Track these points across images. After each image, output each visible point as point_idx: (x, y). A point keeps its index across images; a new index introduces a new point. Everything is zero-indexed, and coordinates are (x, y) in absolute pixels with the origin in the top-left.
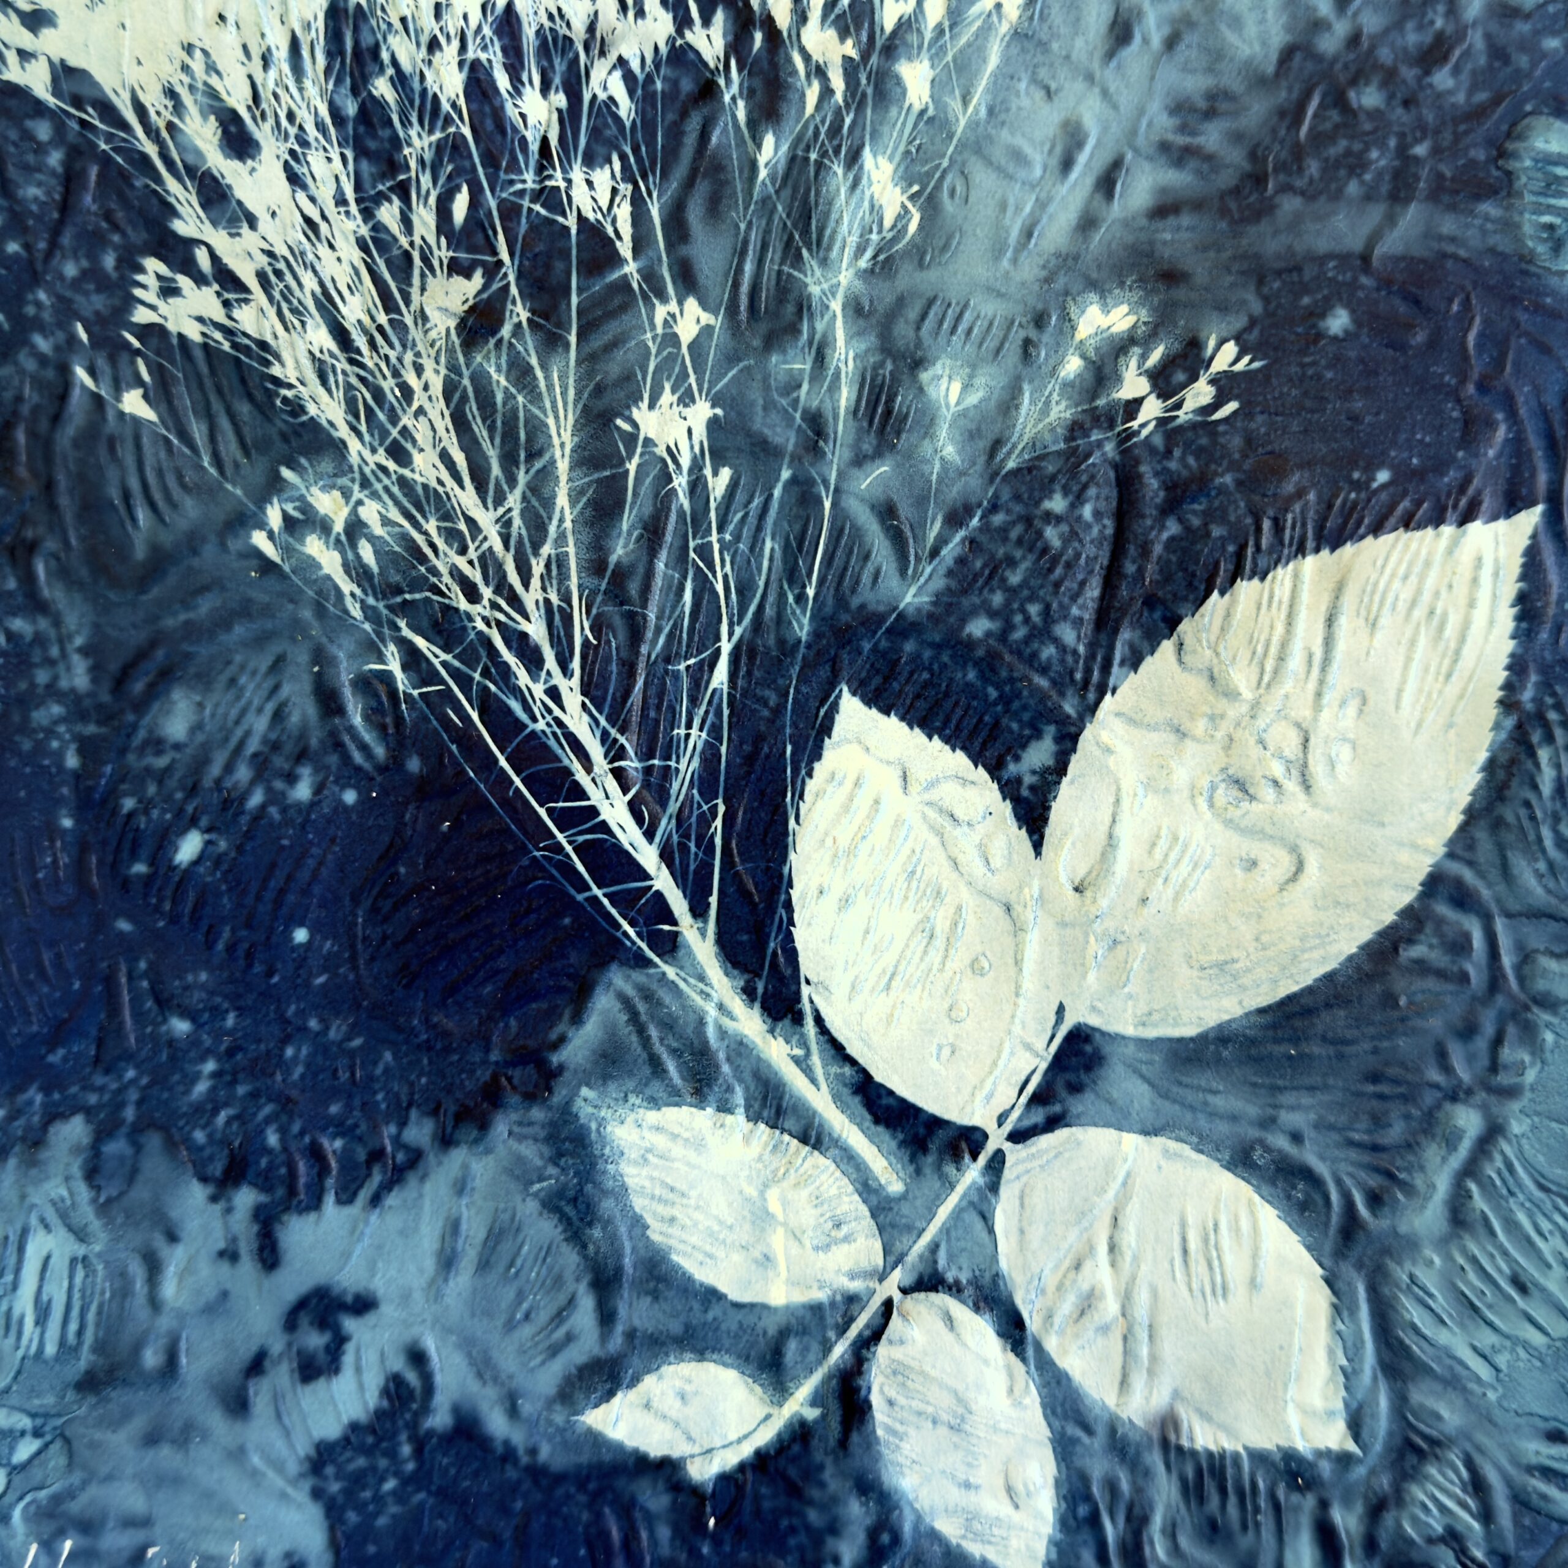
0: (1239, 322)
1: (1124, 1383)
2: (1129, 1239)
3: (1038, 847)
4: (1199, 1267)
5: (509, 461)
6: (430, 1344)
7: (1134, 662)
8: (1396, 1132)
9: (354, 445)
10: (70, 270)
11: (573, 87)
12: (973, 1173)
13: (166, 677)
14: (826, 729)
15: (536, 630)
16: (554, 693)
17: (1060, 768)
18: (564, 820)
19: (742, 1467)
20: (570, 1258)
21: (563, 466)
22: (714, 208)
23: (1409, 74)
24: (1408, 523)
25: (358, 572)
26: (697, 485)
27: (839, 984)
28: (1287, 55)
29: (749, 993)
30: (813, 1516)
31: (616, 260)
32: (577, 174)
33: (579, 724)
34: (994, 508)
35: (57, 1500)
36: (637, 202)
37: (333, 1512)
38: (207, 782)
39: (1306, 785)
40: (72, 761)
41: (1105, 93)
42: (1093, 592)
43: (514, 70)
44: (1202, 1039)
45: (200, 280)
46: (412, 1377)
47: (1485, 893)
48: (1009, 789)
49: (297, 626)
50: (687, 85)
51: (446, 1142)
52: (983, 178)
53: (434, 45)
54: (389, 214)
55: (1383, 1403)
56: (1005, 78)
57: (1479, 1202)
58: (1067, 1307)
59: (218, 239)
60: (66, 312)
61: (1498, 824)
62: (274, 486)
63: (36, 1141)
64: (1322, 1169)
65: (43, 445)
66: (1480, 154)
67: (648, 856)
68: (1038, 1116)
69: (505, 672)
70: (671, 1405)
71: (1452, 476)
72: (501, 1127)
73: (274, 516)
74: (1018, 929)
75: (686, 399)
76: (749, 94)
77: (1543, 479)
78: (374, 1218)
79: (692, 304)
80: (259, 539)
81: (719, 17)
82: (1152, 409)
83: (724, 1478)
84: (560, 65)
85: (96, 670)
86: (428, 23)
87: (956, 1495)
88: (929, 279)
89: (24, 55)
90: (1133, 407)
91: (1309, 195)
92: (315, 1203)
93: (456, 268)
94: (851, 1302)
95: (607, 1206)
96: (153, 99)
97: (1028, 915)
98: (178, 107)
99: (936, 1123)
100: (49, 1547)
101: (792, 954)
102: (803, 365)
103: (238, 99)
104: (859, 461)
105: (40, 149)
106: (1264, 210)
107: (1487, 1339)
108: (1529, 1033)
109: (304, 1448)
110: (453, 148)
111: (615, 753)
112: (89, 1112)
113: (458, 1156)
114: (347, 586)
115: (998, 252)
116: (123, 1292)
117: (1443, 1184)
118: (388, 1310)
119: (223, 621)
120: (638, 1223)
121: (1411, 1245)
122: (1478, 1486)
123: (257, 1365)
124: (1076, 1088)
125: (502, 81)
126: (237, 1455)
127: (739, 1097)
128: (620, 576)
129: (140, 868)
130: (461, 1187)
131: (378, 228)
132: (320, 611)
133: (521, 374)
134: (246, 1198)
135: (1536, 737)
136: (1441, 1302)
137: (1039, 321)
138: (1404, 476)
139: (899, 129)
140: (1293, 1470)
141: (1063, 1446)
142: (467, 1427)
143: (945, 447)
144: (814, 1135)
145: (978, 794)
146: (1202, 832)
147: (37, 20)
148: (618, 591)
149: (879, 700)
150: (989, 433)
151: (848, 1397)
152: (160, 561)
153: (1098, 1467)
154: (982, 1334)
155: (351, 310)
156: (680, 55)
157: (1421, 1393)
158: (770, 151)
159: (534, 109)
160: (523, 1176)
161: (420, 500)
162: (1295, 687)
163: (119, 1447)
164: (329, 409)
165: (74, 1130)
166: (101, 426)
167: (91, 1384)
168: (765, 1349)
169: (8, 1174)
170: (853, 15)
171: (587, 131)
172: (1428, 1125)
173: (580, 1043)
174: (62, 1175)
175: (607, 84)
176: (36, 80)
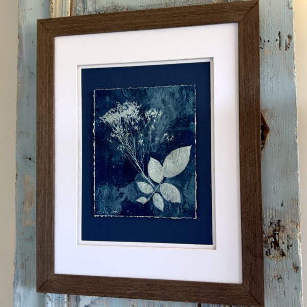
0: (174, 134)
1: (167, 198)
2: (168, 190)
3: (162, 166)
4: (172, 191)
5: (131, 144)
6: (127, 196)
7: (168, 155)
8: (184, 183)
9: (123, 143)
10: (107, 133)
12: (158, 186)
13: (112, 157)
14: (150, 159)
15: (133, 154)
16: (134, 157)
17: (163, 161)
18: (135, 165)
20: (135, 191)
21: (134, 144)
22: (143, 129)
23: (183, 119)
24: (184, 146)
25: (123, 150)
26: (142, 145)
27: (151, 174)
28: (176, 118)
29: (145, 175)
30: (150, 206)
31: (137, 132)
32: (135, 127)
33: (135, 159)
34: (159, 146)
35: (106, 205)
36: (139, 128)
37: (122, 206)
38: (115, 163)
39: (178, 162)
40: (107, 162)
41: (166, 121)
42: (165, 151)
43: (131, 121)
44: (172, 178)
45: (114, 134)
46: (127, 198)
47: (189, 169)
48: (161, 163)
49: (119, 154)
52: (159, 126)
53: (127, 120)
54: (124, 129)
55: (183, 200)
56: (160, 120)
57: (188, 187)
58: (164, 194)
59: (115, 131)
60: (107, 136)
61: (190, 164)
62: (118, 146)
63: (105, 184)
64: (179, 185)
65: (105, 144)
66: (188, 124)
67: (139, 167)
68: (162, 182)
69: (131, 156)
70: (141, 200)
71: (186, 143)
72: (131, 183)
75: (141, 140)
76: (145, 122)
77: (192, 143)
78: (124, 188)
80: (117, 149)
81: (143, 117)
83: (144, 204)
84: (134, 121)
85: (108, 156)
86: (127, 118)
87: (158, 205)
88: (156, 132)
90: (167, 140)
91: (178, 127)
92: (121, 188)
93: (128, 133)
94: (151, 194)
95: (137, 188)
96: (111, 123)
97: (162, 170)
98: (113, 124)
99: (156, 183)
100: (106, 208)
101: (148, 173)
102: (148, 138)
103: (116, 123)
104: (151, 143)
105: (105, 126)
106: (175, 128)
107: (189, 196)
108: (191, 177)
109: (120, 202)
110: (128, 126)
111: (137, 161)
113: (129, 185)
115: (159, 130)
116: (110, 193)
117: (186, 186)
118: (125, 194)
119: (115, 153)
120: (139, 189)
121: (185, 190)
123: (118, 197)
124: (164, 181)
126: (117, 202)
127: (145, 181)
129: (111, 168)
130: (129, 187)
132: (121, 153)
133: (132, 139)
134: (117, 187)
135: (191, 159)
136: (186, 194)
137: (162, 135)
138: (183, 144)
139: (154, 124)
140: (178, 204)
141: (164, 202)
142: (130, 201)
143: (156, 142)
144: (149, 184)
145: (159, 163)
146: (172, 165)
147: (105, 119)
148: (138, 151)
149: (153, 158)
150: (159, 141)
151: (151, 199)
152: (112, 150)
153: (166, 203)
154: (159, 196)
155: (123, 135)
156: (141, 120)
157: (185, 199)
158: (146, 125)
159: (133, 123)
160: (132, 186)
161: (127, 146)
162: (177, 156)
163: (110, 202)
164: (121, 141)
165: (107, 183)
166: (109, 142)
167: (108, 198)
168: (147, 196)
169: (104, 186)
170: (151, 117)
171: (136, 124)
172: (185, 183)
173: (136, 178)
174: (107, 186)
175: (137, 121)
176: (105, 122)
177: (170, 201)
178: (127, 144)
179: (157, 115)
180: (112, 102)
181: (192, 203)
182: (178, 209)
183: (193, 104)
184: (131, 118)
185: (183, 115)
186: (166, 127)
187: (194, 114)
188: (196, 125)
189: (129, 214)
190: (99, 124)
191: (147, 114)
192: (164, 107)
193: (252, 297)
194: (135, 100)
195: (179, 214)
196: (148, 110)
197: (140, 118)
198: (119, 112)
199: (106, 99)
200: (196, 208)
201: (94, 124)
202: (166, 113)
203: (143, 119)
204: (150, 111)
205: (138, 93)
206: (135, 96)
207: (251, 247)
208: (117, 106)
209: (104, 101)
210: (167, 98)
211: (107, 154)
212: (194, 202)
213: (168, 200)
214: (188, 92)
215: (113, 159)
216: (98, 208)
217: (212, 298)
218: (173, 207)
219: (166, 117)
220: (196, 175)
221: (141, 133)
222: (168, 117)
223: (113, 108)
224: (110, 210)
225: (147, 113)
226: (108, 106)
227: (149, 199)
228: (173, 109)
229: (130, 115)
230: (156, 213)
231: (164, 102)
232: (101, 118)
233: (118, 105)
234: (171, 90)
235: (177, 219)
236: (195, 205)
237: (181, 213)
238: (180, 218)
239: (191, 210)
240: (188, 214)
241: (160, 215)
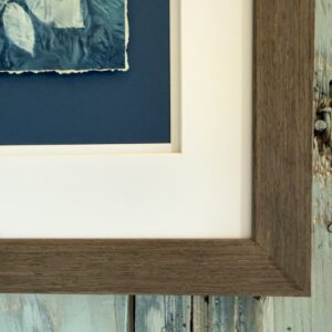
1: (45, 18)
55: (89, 19)
58: (35, 4)
87: (18, 38)
107: (107, 7)
140: (74, 31)
141: (35, 29)
153: (42, 32)
154: (21, 10)
157: (95, 17)
177: (53, 24)
181: (117, 27)
182: (77, 46)
193: (278, 272)
195: (79, 61)
200: (127, 41)
207: (278, 137)
212: (122, 24)
213: (47, 20)
217: (169, 279)
218: (61, 42)
230: (15, 60)
235: (72, 74)
236: (123, 33)
237: (85, 58)
238: (82, 71)
239: (112, 47)
240: (102, 59)
241: (26, 66)
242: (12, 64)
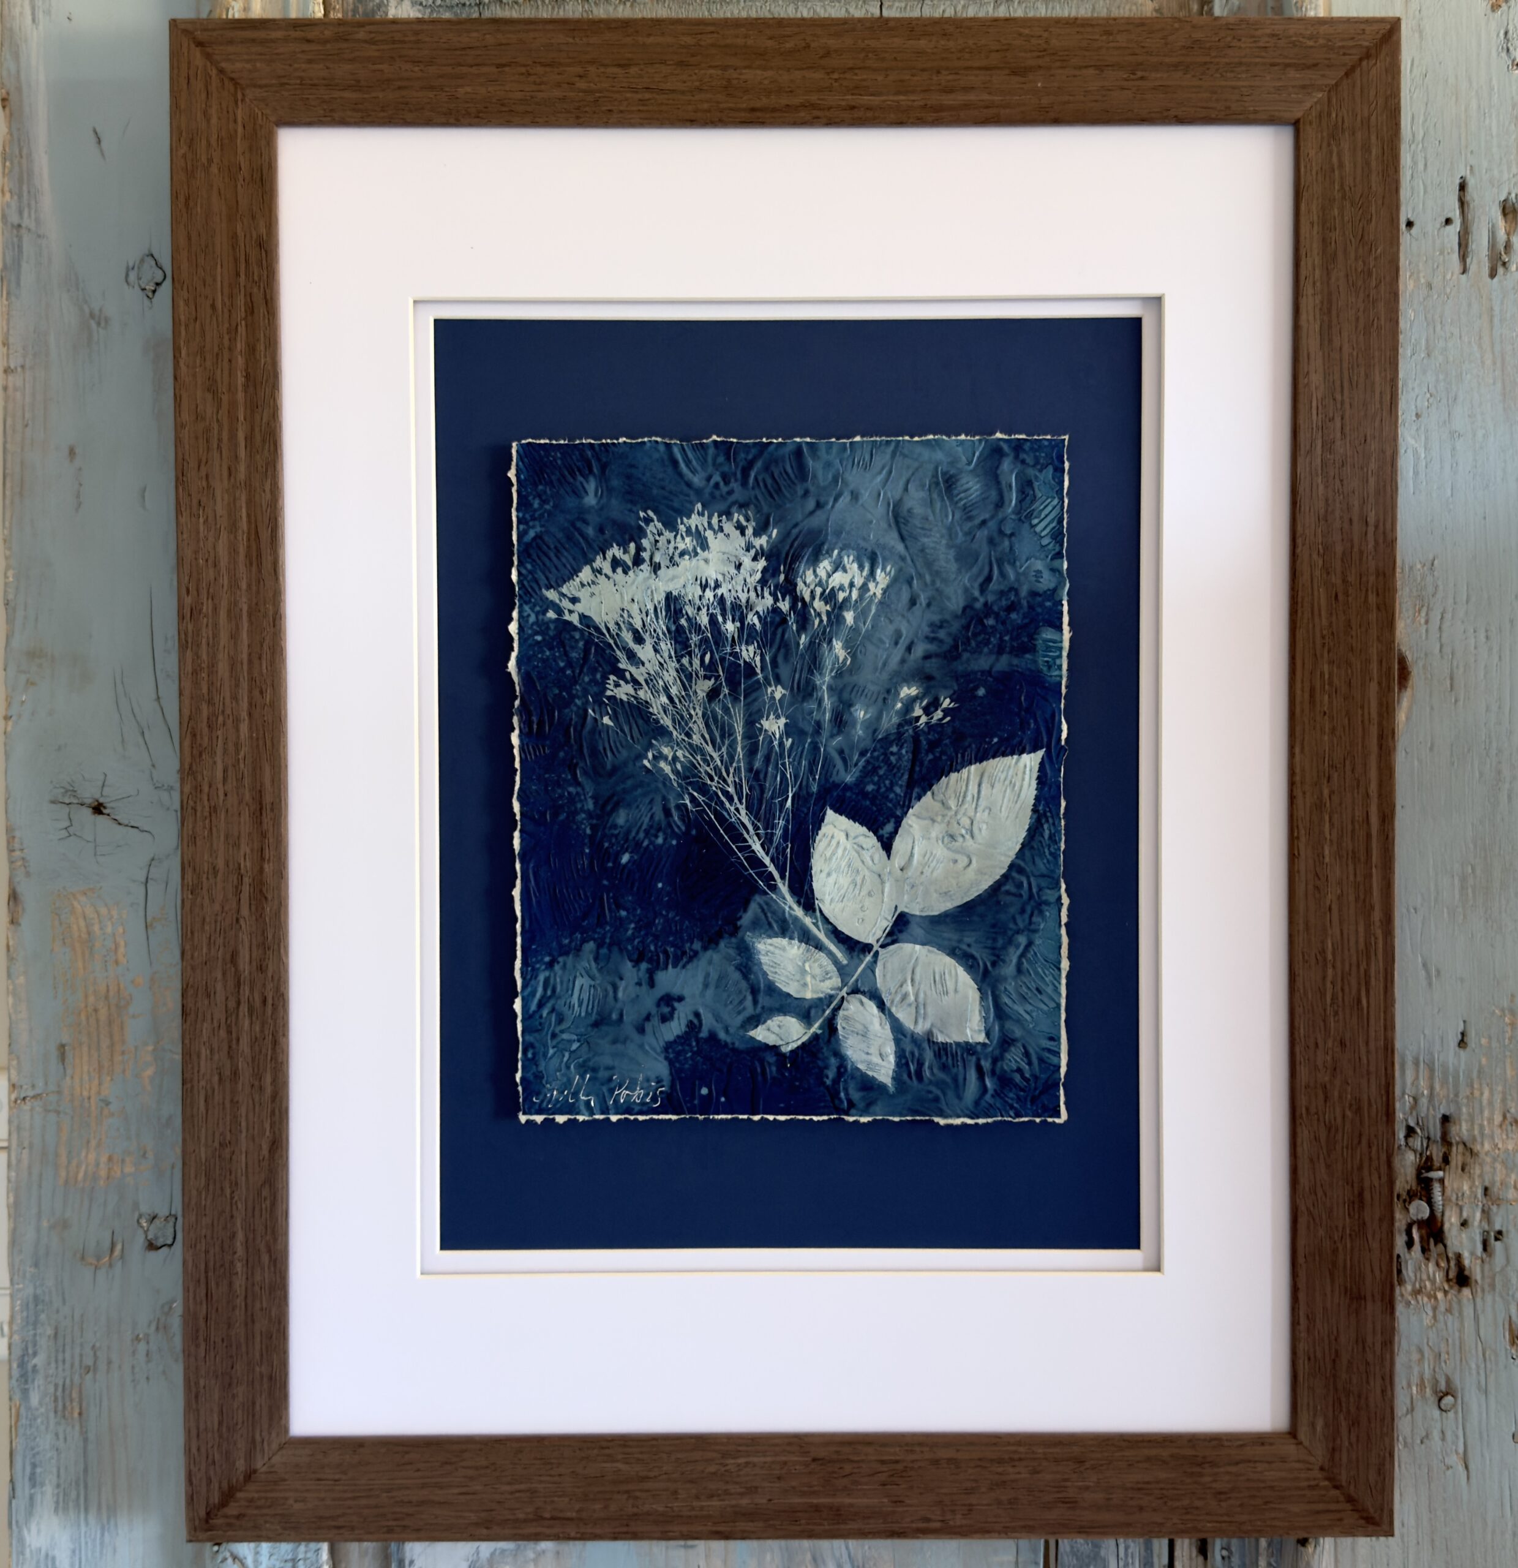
0: (951, 692)
1: (916, 1022)
2: (917, 977)
3: (889, 857)
4: (939, 986)
5: (723, 737)
6: (701, 1011)
7: (919, 798)
8: (1000, 942)
9: (675, 733)
10: (587, 679)
11: (742, 619)
12: (869, 958)
13: (616, 807)
14: (823, 820)
15: (731, 790)
16: (737, 810)
17: (896, 832)
18: (740, 849)
19: (798, 1048)
20: (744, 985)
21: (739, 738)
22: (786, 658)
23: (1002, 613)
24: (1004, 755)
25: (676, 772)
26: (781, 744)
27: (827, 899)
28: (965, 609)
29: (799, 903)
30: (820, 1063)
31: (756, 674)
32: (743, 648)
33: (745, 820)
34: (874, 750)
35: (585, 1061)
36: (762, 656)
37: (671, 1063)
38: (631, 837)
39: (972, 837)
40: (588, 831)
41: (908, 621)
42: (906, 777)
43: (724, 615)
44: (940, 916)
45: (627, 682)
46: (696, 1021)
47: (1028, 870)
48: (880, 838)
49: (657, 790)
50: (777, 619)
51: (705, 948)
52: (870, 647)
53: (699, 609)
54: (685, 661)
55: (997, 1028)
56: (877, 615)
57: (1025, 965)
58: (898, 998)
59: (633, 669)
60: (586, 692)
61: (1032, 848)
62: (650, 746)
63: (578, 949)
64: (977, 955)
65: (579, 733)
66: (1025, 639)
67: (767, 860)
68: (889, 940)
69: (722, 803)
70: (776, 1029)
71: (1017, 739)
72: (722, 944)
73: (650, 755)
74: (883, 883)
75: (778, 717)
76: (797, 622)
77: (1045, 740)
78: (684, 971)
79: (779, 688)
80: (646, 762)
81: (787, 598)
82: (924, 719)
83: (792, 1052)
84: (738, 614)
85: (595, 804)
86: (698, 602)
87: (864, 1057)
88: (855, 679)
89: (571, 612)
90: (918, 718)
91: (973, 652)
92: (666, 968)
93: (706, 677)
94: (831, 998)
95: (755, 968)
96: (612, 626)
97: (886, 878)
98: (620, 628)
99: (858, 942)
100: (583, 1077)
101: (812, 891)
102: (814, 706)
103: (638, 625)
104: (832, 736)
105: (577, 641)
106: (958, 657)
107: (1029, 1008)
108: (1041, 912)
109: (662, 1044)
110: (704, 641)
111: (756, 828)
112: (595, 940)
113: (709, 953)
114: (672, 777)
115: (876, 669)
116: (606, 996)
117: (1015, 960)
118: (687, 1000)
119: (635, 787)
120: (765, 974)
121: (1005, 979)
122: (1027, 1054)
123: (648, 1018)
124: (901, 931)
125: (720, 619)
126: (641, 1046)
127: (796, 935)
128: (757, 773)
129: (610, 865)
130: (710, 962)
131: (682, 665)
132: (664, 784)
133: (726, 710)
134: (644, 966)
135: (1043, 821)
136: (1014, 996)
137: (888, 691)
138: (1001, 740)
139: (844, 632)
140: (969, 1049)
141: (897, 1041)
142: (713, 1036)
143: (859, 731)
144: (819, 947)
145: (870, 841)
146: (940, 851)
147: (574, 600)
148: (757, 777)
149: (839, 811)
150: (872, 727)
151: (831, 1027)
152: (615, 769)
153: (908, 1047)
154: (872, 1007)
155: (674, 691)
156: (775, 610)
157: (1009, 1025)
158: (803, 639)
159: (730, 627)
160: (729, 959)
161: (695, 750)
162: (969, 806)
163: (604, 1044)
164: (667, 722)
165: (590, 946)
166: (597, 727)
167: (596, 1025)
168: (805, 1012)
169: (570, 960)
170: (829, 597)
171: (747, 634)
172: (1010, 941)
173: (746, 918)
174: (587, 960)
175: (752, 619)
176: (575, 619)
177: (930, 1034)
178: (696, 739)
179: (864, 588)
180: (617, 508)
181: (1047, 1044)
182: (972, 1075)
183: (1057, 536)
184: (722, 600)
185: (1002, 593)
186: (909, 649)
187: (1060, 585)
188: (1066, 644)
189: (708, 1106)
190: (543, 626)
191: (807, 581)
192: (900, 547)
193: (1336, 1492)
194: (743, 506)
195: (977, 1103)
196: (815, 560)
197: (769, 601)
198: (656, 568)
199: (578, 493)
200: (1063, 1070)
201: (513, 628)
202: (910, 582)
203: (784, 606)
204: (825, 566)
205: (759, 465)
206: (744, 484)
207: (1336, 1252)
208: (642, 533)
209: (571, 502)
210: (915, 500)
211: (589, 788)
212: (1055, 1039)
213: (920, 1029)
214: (1031, 472)
215: (621, 818)
216: (539, 1076)
217: (1141, 1509)
218: (944, 1067)
219: (913, 602)
220: (1066, 901)
221: (778, 680)
222: (923, 599)
223: (624, 545)
224: (603, 1086)
225: (810, 577)
226: (590, 531)
227: (815, 1028)
228: (946, 560)
229: (717, 585)
230: (856, 1096)
231: (899, 518)
232: (551, 595)
233: (651, 529)
234: (939, 455)
235: (964, 1125)
236: (1057, 1054)
237: (988, 1097)
238: (981, 1121)
239: (1036, 1078)
240: (1019, 1099)
241: (877, 1108)
242: (851, 1104)
